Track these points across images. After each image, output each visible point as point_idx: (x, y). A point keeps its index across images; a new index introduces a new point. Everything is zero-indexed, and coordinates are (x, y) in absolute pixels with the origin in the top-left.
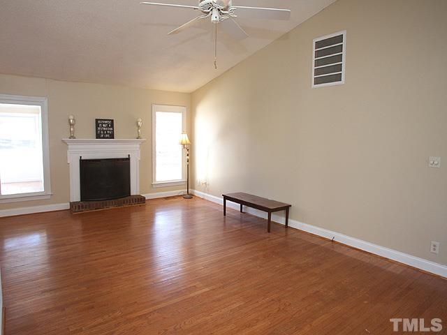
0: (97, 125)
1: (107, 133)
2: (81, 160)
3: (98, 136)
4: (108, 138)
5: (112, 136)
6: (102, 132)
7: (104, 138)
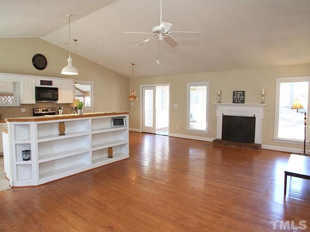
0: (234, 95)
1: (239, 100)
2: (223, 116)
3: (234, 102)
4: (240, 103)
5: (243, 102)
6: (236, 99)
7: (237, 103)
